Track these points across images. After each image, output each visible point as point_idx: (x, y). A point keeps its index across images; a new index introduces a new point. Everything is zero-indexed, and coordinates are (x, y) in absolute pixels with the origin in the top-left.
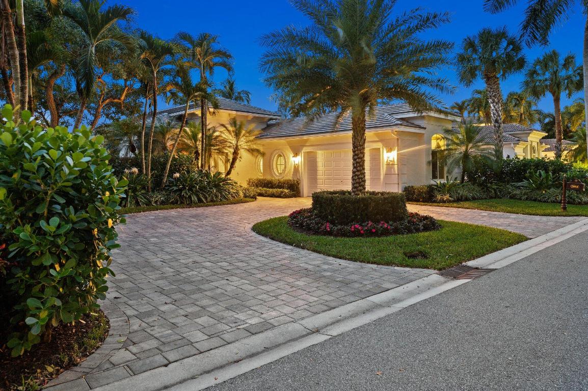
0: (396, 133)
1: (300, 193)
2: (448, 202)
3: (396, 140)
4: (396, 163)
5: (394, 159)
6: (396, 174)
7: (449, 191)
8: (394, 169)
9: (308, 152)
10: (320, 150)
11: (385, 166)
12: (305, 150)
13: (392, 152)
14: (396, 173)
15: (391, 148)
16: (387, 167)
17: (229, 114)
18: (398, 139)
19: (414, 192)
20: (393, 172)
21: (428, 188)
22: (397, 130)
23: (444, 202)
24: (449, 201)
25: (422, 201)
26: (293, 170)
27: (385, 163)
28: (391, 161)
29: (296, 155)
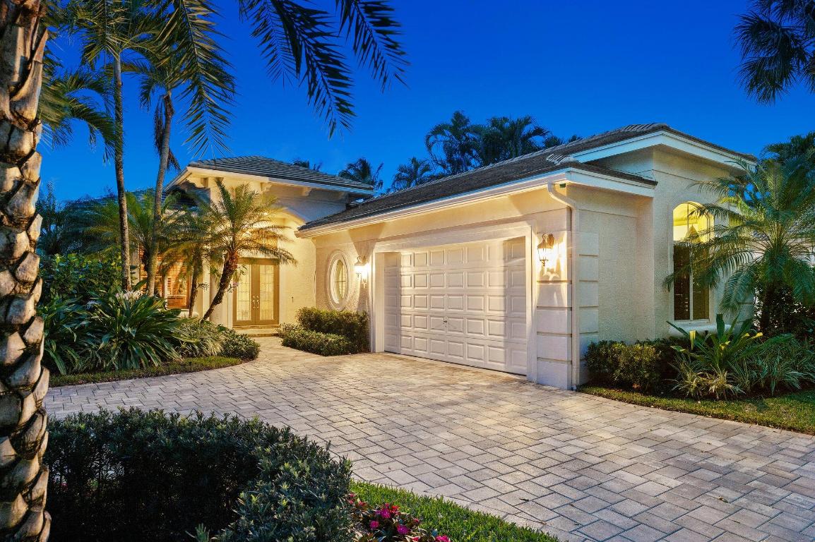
0: (564, 191)
1: (368, 343)
2: (722, 398)
3: (565, 213)
4: (564, 276)
5: (558, 264)
6: (562, 308)
7: (725, 363)
8: (559, 292)
9: (386, 254)
10: (405, 247)
11: (536, 286)
12: (380, 248)
13: (555, 246)
14: (565, 304)
15: (551, 237)
16: (541, 288)
17: (262, 184)
18: (570, 210)
19: (616, 362)
20: (556, 304)
21: (658, 349)
22: (567, 182)
23: (711, 397)
24: (727, 396)
25: (638, 390)
26: (358, 294)
27: (537, 277)
28: (552, 272)
29: (364, 259)
